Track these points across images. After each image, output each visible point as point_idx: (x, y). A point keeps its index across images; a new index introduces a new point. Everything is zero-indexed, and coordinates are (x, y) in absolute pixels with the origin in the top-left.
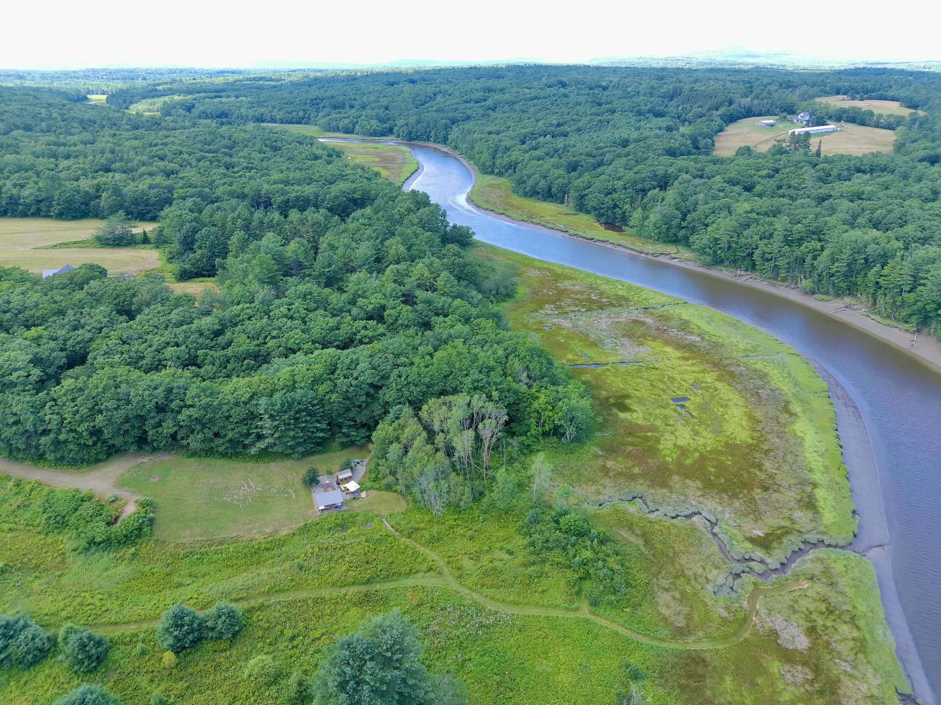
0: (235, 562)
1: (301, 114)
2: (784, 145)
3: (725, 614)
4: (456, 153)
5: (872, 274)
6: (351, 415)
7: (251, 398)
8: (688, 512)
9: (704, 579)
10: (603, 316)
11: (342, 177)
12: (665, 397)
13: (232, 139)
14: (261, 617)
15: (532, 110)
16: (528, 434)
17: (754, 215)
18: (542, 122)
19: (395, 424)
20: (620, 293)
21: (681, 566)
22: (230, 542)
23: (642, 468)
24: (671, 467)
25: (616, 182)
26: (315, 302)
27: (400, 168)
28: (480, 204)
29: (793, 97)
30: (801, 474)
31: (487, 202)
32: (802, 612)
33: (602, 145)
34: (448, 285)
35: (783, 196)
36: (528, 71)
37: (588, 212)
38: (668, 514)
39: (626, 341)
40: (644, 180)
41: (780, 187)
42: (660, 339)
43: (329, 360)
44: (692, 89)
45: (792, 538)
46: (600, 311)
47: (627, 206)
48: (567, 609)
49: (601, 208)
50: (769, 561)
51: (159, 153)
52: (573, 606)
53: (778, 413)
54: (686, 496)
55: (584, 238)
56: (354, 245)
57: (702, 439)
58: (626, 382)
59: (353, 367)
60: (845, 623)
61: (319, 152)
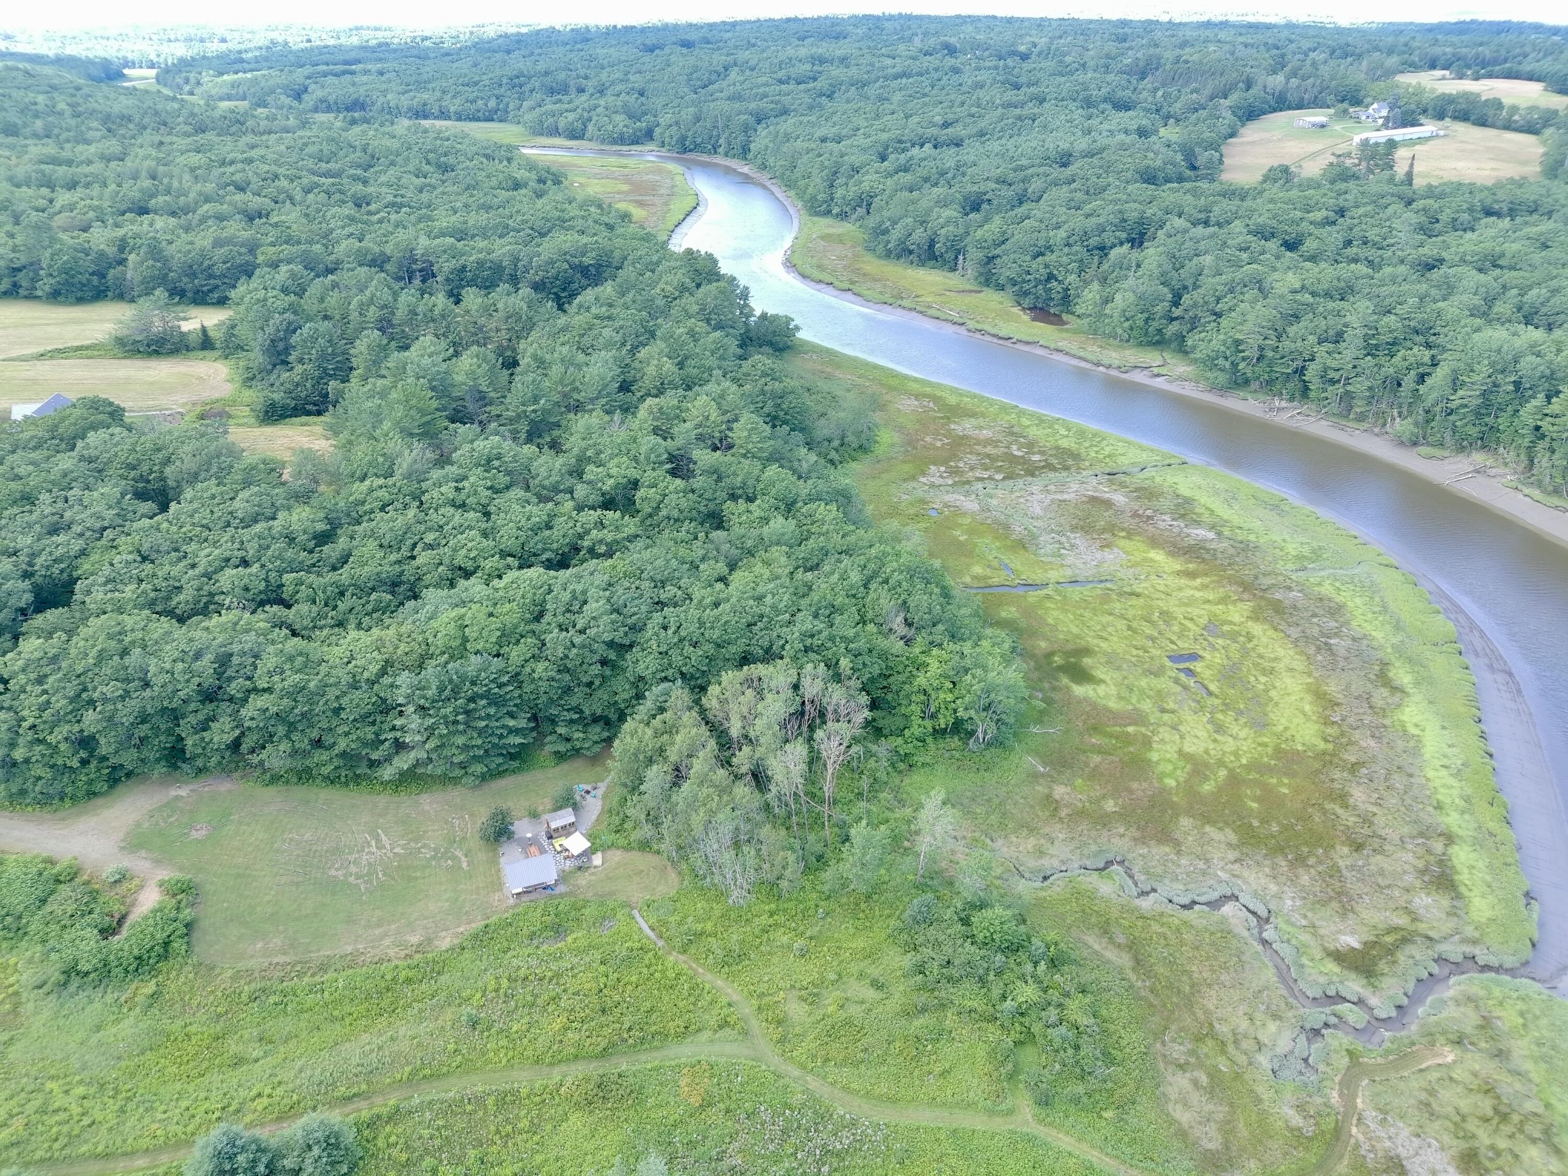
0: (348, 1009)
1: (492, 103)
2: (1348, 162)
3: (1297, 1120)
4: (764, 177)
5: (1529, 412)
6: (574, 701)
7: (383, 672)
8: (1215, 895)
9: (1252, 1042)
10: (1034, 489)
11: (563, 223)
12: (1155, 652)
13: (369, 151)
14: (393, 1139)
15: (897, 97)
16: (907, 732)
17: (1308, 298)
18: (915, 119)
19: (656, 722)
20: (1064, 443)
21: (1207, 1012)
22: (339, 966)
23: (1120, 801)
24: (1175, 799)
25: (1051, 233)
26: (508, 473)
27: (666, 204)
28: (808, 271)
29: (1356, 74)
30: (1421, 814)
31: (820, 267)
32: (1447, 1117)
33: (1024, 162)
34: (755, 438)
35: (1356, 260)
36: (887, 25)
37: (1000, 287)
38: (1175, 899)
39: (1078, 539)
40: (1101, 230)
41: (1348, 243)
42: (1139, 534)
43: (529, 595)
44: (1177, 60)
45: (1416, 951)
46: (1030, 479)
47: (1072, 278)
48: (991, 1113)
49: (1024, 281)
50: (1373, 1001)
51: (238, 177)
52: (1003, 1107)
53: (1370, 686)
54: (1207, 861)
55: (994, 336)
56: (581, 357)
57: (1230, 739)
58: (1083, 623)
59: (576, 608)
60: (1534, 1141)
61: (521, 175)
